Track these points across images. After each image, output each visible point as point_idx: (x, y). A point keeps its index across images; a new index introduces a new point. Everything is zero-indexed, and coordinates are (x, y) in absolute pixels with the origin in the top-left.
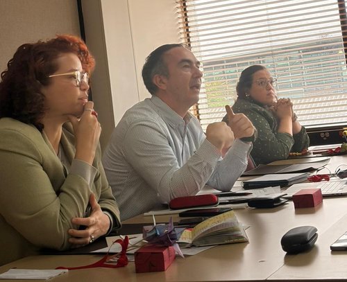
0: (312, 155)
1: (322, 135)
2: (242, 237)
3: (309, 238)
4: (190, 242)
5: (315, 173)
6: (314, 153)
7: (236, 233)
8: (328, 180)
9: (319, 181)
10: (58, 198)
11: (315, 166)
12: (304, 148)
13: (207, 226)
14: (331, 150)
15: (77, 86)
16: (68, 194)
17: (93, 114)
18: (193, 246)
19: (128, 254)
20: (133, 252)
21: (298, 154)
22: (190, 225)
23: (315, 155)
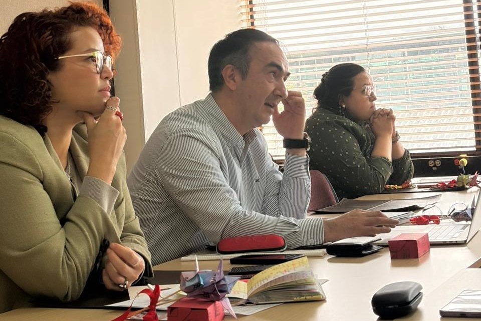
0: (416, 189)
1: (431, 164)
2: (317, 294)
3: (410, 298)
4: (246, 298)
5: (420, 213)
6: (419, 187)
7: (309, 287)
8: (437, 222)
9: (426, 223)
10: (62, 229)
11: (419, 204)
12: (406, 180)
13: (269, 277)
14: (443, 183)
15: (98, 73)
16: (77, 225)
17: (118, 114)
18: (248, 303)
19: (158, 310)
20: (165, 307)
21: (397, 187)
22: (246, 275)
23: (421, 190)
